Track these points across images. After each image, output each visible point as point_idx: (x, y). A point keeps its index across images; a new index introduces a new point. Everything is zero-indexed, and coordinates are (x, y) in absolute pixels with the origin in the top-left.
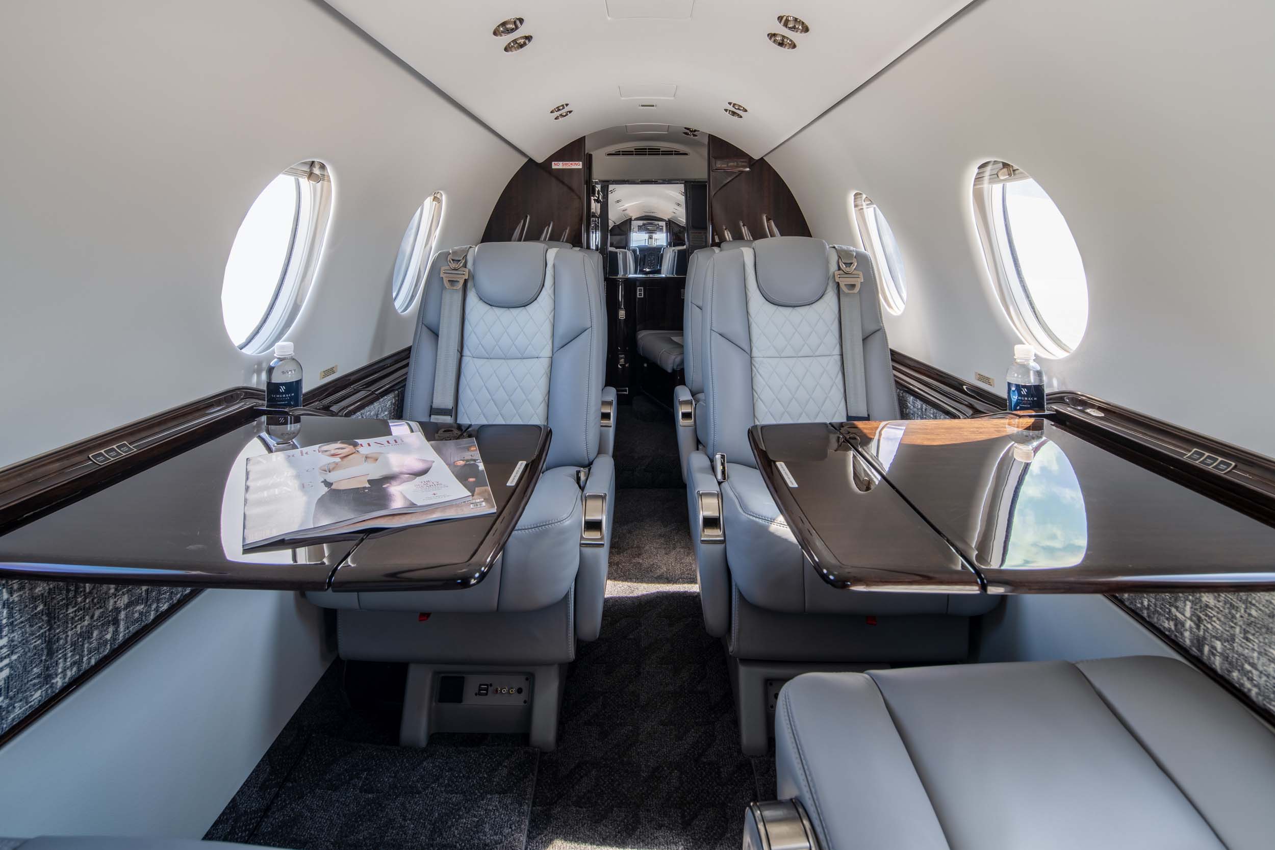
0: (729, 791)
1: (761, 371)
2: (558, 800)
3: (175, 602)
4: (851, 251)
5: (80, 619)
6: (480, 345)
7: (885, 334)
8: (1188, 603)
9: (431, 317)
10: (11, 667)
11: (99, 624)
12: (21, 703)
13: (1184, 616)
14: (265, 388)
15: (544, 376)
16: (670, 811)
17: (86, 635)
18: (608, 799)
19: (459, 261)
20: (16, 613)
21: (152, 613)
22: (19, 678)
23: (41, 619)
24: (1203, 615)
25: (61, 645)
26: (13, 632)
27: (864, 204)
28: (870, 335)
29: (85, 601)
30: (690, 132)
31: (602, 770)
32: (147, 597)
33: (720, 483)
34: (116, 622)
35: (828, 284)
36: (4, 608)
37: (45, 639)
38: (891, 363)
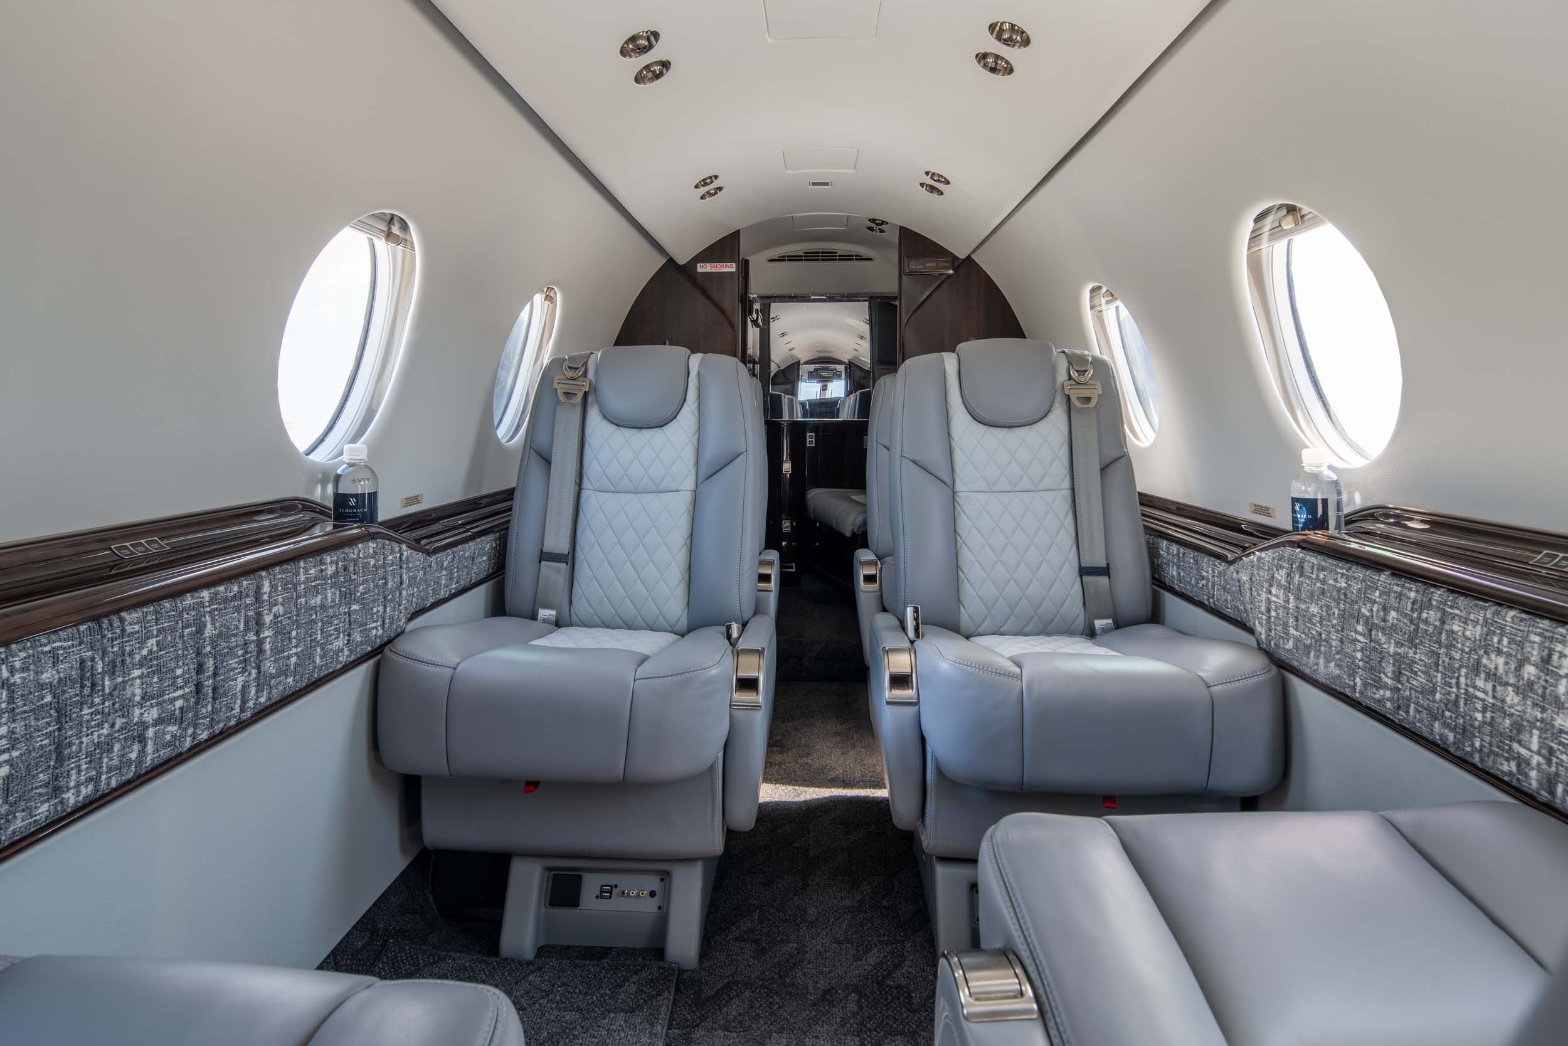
0: (923, 1018)
1: (965, 509)
2: (700, 1023)
3: (217, 732)
4: (1085, 356)
5: (98, 725)
6: (604, 476)
7: (1130, 460)
8: (1536, 732)
9: (542, 440)
10: (11, 765)
11: (121, 737)
12: (23, 814)
13: (1530, 750)
14: (331, 505)
15: (686, 515)
16: (846, 1039)
17: (105, 747)
18: (765, 1024)
19: (578, 368)
20: (17, 698)
21: (188, 739)
22: (21, 780)
23: (49, 713)
24: (1556, 743)
25: (74, 752)
26: (14, 721)
27: (1103, 301)
28: (1111, 463)
29: (103, 704)
30: (877, 224)
31: (757, 991)
32: (182, 717)
33: (912, 642)
34: (142, 739)
35: (1054, 398)
36: (3, 689)
37: (54, 740)
38: (1139, 507)
